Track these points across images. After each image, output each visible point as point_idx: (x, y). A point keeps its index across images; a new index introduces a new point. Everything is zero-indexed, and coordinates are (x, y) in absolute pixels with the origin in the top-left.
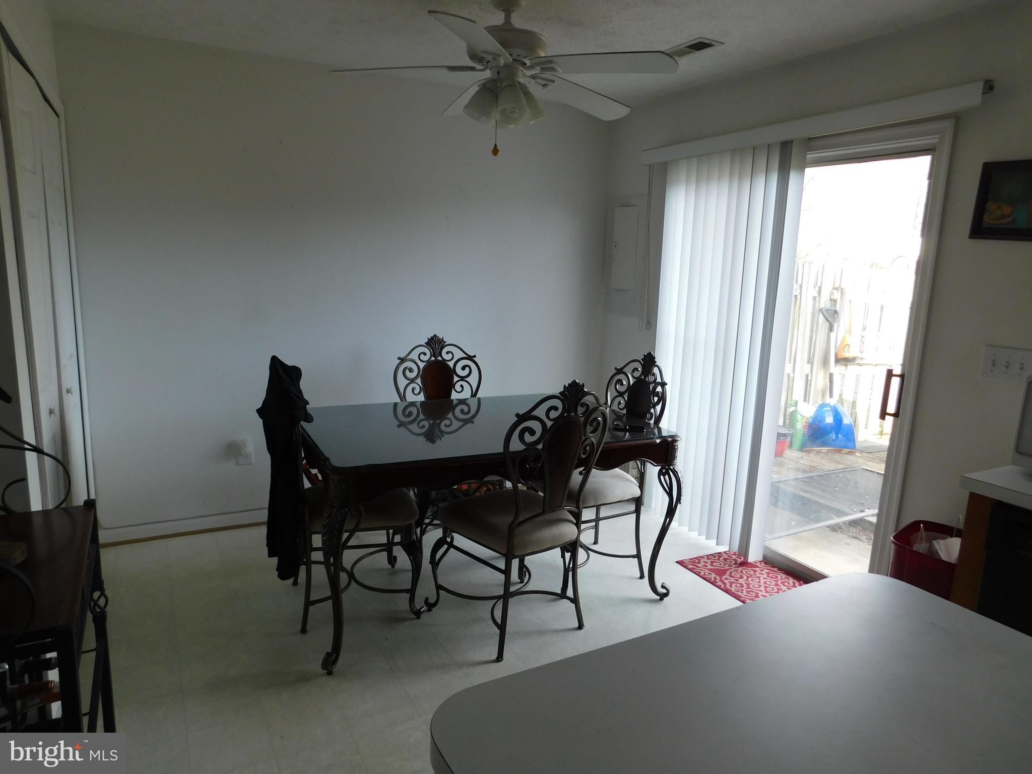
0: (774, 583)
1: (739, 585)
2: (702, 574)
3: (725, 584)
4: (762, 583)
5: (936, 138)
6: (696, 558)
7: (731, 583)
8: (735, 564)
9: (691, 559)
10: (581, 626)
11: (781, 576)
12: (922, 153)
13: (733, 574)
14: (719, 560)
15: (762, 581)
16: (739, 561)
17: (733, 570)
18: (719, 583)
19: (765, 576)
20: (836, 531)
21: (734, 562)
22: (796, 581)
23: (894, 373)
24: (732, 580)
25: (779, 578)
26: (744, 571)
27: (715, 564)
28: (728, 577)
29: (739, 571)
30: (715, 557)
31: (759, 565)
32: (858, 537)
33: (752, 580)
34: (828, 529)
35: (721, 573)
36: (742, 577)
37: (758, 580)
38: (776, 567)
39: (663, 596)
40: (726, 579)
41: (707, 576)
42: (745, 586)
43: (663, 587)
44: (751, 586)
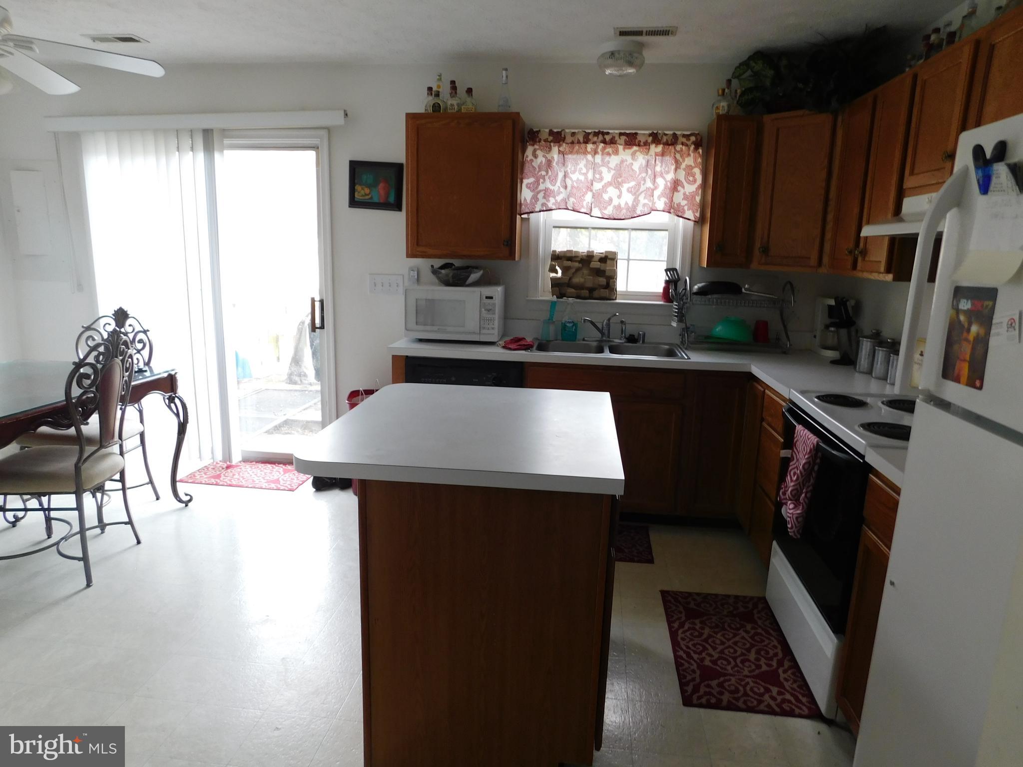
0: (259, 471)
1: (236, 480)
2: (204, 482)
3: (226, 482)
4: (251, 474)
5: (318, 141)
6: (190, 474)
7: (230, 481)
8: (223, 469)
9: (187, 476)
10: (139, 542)
11: (260, 466)
12: (308, 149)
13: (226, 475)
14: (208, 470)
15: (251, 472)
16: (225, 466)
17: (224, 473)
18: (221, 483)
19: (250, 469)
20: (273, 433)
21: (221, 468)
22: (272, 465)
23: (316, 299)
24: (229, 478)
25: (260, 467)
26: (233, 471)
27: (208, 473)
28: (224, 478)
29: (229, 472)
30: (204, 469)
31: (239, 464)
32: (290, 432)
33: (243, 474)
34: (266, 434)
35: (218, 476)
36: (234, 475)
37: (246, 473)
38: (253, 462)
39: (187, 503)
40: (224, 479)
41: (209, 482)
42: (241, 479)
43: (186, 495)
44: (245, 477)
